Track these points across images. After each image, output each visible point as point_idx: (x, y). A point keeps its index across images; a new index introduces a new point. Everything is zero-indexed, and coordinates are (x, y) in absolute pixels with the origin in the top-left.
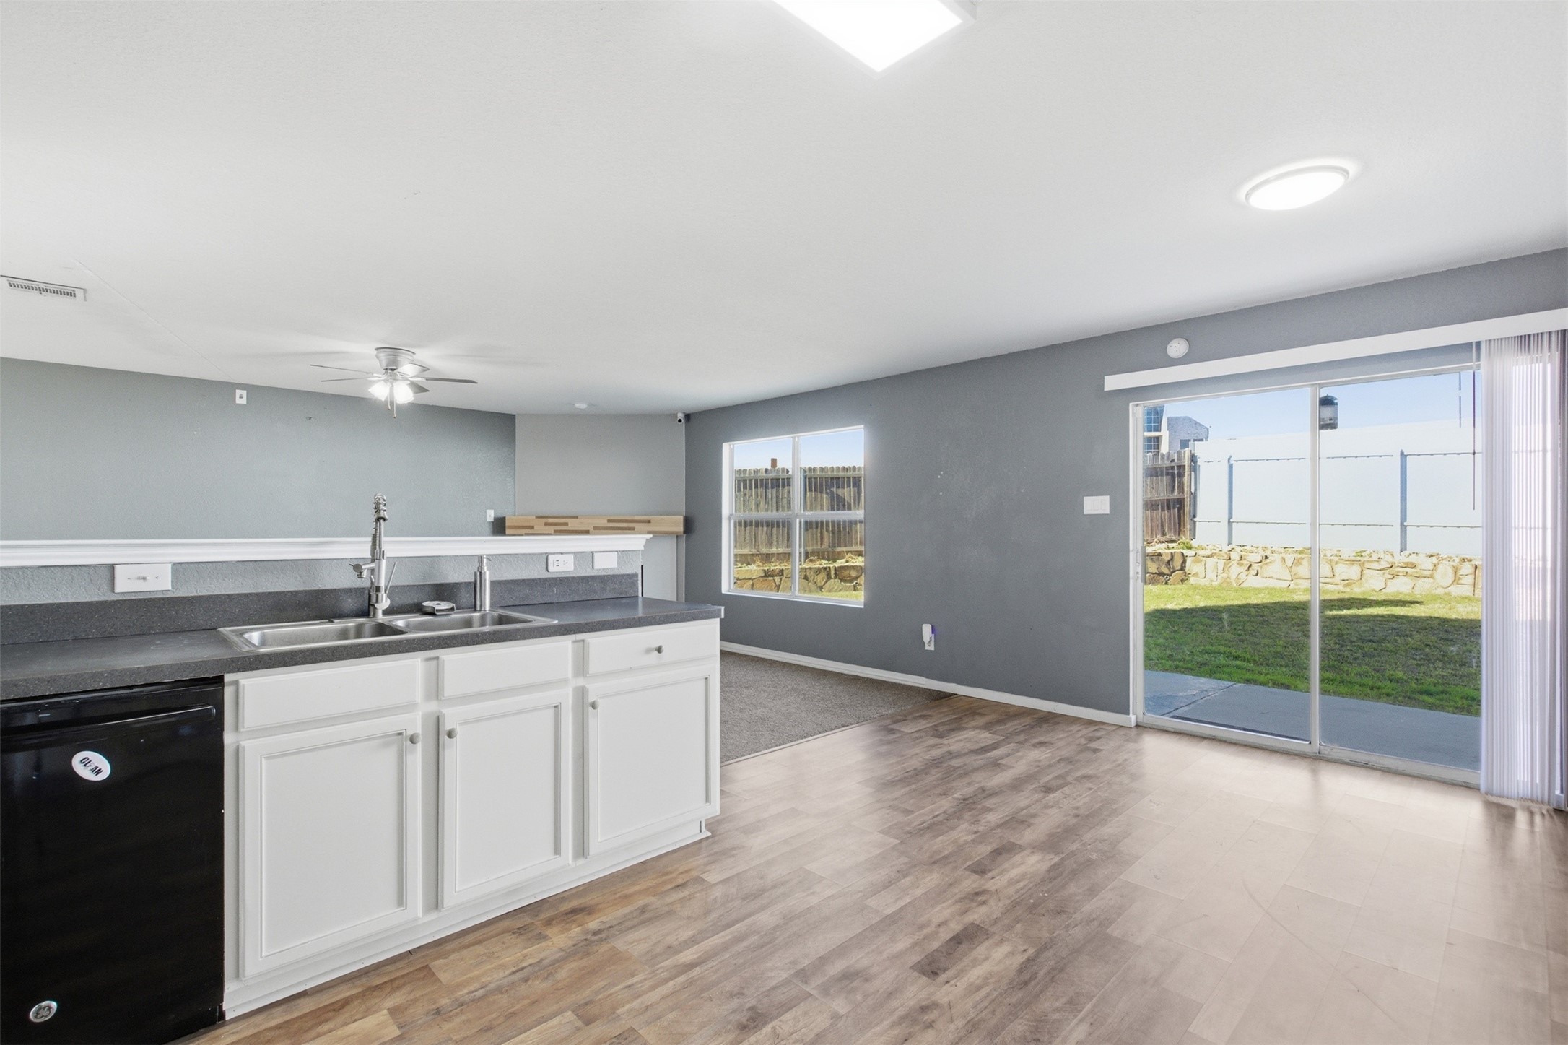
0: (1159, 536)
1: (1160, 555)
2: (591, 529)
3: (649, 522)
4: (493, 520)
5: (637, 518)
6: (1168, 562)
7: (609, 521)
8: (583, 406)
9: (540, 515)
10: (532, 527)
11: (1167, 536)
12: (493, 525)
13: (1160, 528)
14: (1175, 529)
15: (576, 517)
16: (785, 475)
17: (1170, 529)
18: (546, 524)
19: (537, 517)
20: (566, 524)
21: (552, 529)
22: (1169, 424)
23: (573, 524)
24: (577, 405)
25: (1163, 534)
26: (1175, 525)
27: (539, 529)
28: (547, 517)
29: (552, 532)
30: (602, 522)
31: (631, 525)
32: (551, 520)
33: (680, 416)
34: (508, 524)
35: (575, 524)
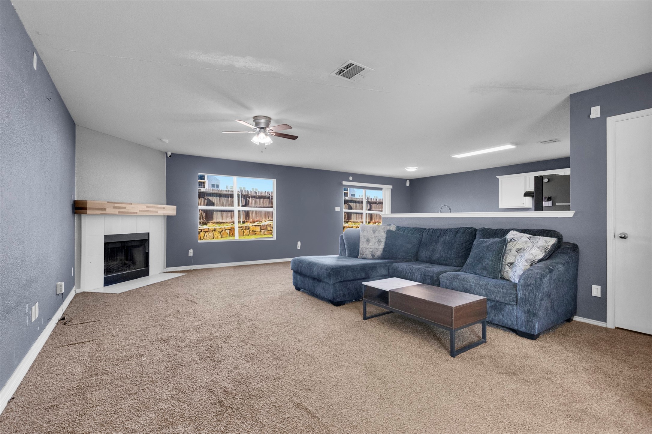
1: (271, 225)
2: (138, 211)
3: (164, 208)
5: (159, 206)
7: (147, 207)
9: (111, 201)
13: (267, 216)
15: (131, 204)
16: (231, 193)
17: (269, 216)
18: (114, 207)
19: (108, 202)
21: (116, 211)
22: (208, 178)
25: (268, 218)
27: (109, 210)
28: (115, 203)
29: (117, 213)
30: (143, 207)
31: (157, 210)
32: (116, 205)
33: (169, 154)
34: (89, 206)
35: (130, 208)
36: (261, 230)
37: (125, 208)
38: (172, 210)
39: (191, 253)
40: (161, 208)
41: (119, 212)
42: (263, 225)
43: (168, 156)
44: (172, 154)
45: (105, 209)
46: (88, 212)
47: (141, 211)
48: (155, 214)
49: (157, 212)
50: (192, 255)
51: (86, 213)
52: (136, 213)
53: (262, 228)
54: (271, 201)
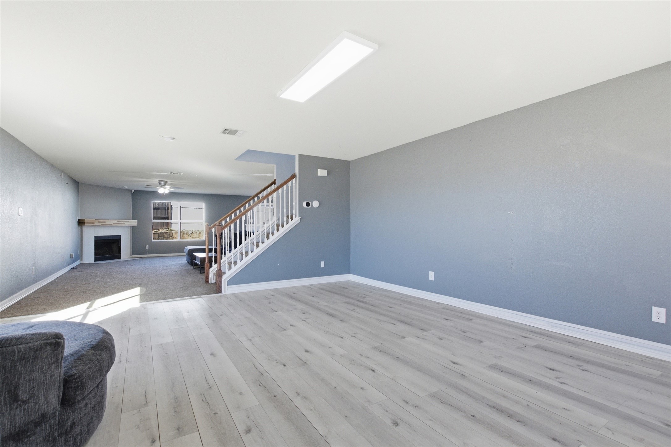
1: (167, 232)
2: (112, 224)
3: (129, 222)
4: (78, 220)
5: (126, 220)
7: (118, 221)
9: (96, 219)
12: (78, 222)
15: (108, 220)
18: (99, 222)
21: (100, 224)
25: (164, 227)
27: (96, 224)
28: (99, 220)
29: (101, 225)
30: (116, 221)
31: (124, 223)
32: (100, 221)
33: (133, 191)
34: (86, 221)
35: (108, 222)
36: (159, 237)
37: (105, 222)
38: (135, 223)
39: (147, 247)
40: (127, 222)
41: (102, 224)
42: (160, 233)
43: (133, 192)
44: (135, 190)
45: (94, 223)
46: (85, 224)
47: (114, 223)
48: (123, 225)
49: (125, 224)
50: (148, 248)
51: (84, 225)
52: (111, 225)
53: (160, 236)
54: (168, 212)
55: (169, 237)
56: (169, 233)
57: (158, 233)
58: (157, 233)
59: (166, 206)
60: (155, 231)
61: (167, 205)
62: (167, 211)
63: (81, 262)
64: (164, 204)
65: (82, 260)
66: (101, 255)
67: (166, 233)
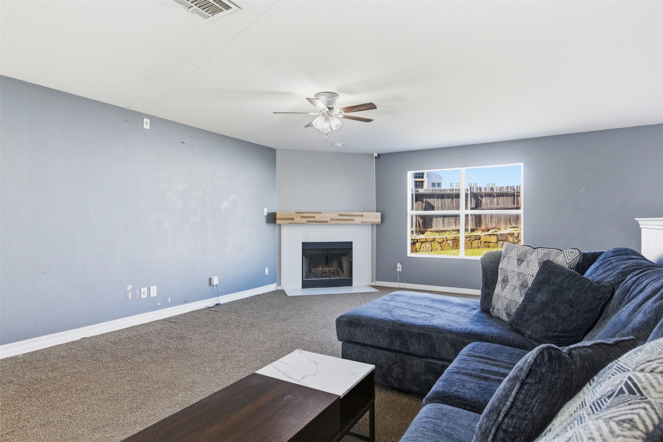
0: (509, 225)
1: (514, 234)
2: (329, 220)
3: (362, 216)
4: (267, 215)
5: (356, 213)
6: (517, 237)
7: (340, 215)
8: (340, 145)
9: (298, 211)
10: (293, 219)
11: (512, 225)
12: (267, 217)
13: (509, 221)
14: (515, 221)
15: (320, 213)
16: (457, 192)
17: (513, 222)
18: (302, 217)
19: (296, 213)
20: (314, 217)
21: (304, 220)
22: (427, 176)
23: (318, 217)
24: (337, 144)
25: (511, 224)
26: (515, 220)
27: (297, 220)
28: (303, 213)
29: (305, 222)
30: (336, 216)
31: (352, 218)
32: (304, 215)
33: (376, 155)
34: (278, 217)
35: (320, 217)
36: (498, 241)
38: (374, 218)
39: (399, 267)
40: (358, 216)
41: (307, 221)
42: (501, 234)
46: (278, 221)
47: (331, 220)
49: (353, 220)
50: (400, 270)
52: (326, 222)
53: (500, 239)
54: (517, 200)
55: (516, 241)
56: (516, 235)
57: (497, 235)
58: (494, 235)
59: (514, 190)
60: (494, 230)
61: (516, 189)
62: (516, 198)
63: (279, 288)
64: (511, 187)
65: (280, 284)
66: (320, 277)
67: (512, 234)
